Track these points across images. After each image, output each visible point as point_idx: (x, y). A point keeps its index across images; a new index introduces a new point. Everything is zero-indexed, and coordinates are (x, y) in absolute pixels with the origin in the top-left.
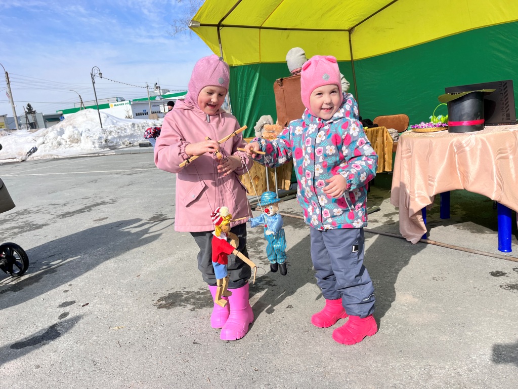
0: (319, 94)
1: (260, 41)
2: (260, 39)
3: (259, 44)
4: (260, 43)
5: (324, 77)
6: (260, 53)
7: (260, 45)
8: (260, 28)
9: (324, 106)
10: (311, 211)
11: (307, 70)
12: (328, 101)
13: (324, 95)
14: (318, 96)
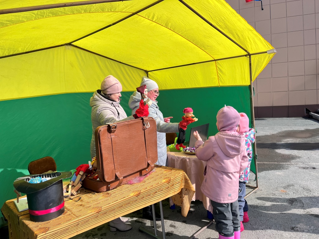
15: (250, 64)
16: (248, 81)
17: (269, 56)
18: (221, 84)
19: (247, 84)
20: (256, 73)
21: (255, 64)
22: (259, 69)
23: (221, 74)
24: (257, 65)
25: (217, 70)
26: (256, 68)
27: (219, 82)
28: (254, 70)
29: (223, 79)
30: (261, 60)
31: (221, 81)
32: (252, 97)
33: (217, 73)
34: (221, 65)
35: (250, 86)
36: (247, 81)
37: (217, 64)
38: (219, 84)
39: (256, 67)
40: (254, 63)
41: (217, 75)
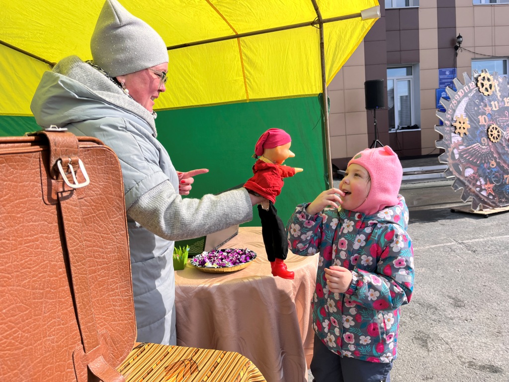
10: (327, 327)
15: (322, 45)
16: (315, 85)
17: (363, 26)
18: (253, 96)
19: (314, 93)
20: (334, 66)
21: (333, 45)
22: (339, 55)
23: (252, 72)
24: (337, 46)
25: (242, 62)
26: (334, 55)
27: (246, 90)
28: (331, 58)
29: (256, 82)
30: (345, 36)
31: (252, 89)
32: (326, 120)
33: (243, 68)
34: (253, 48)
35: (321, 97)
36: (313, 84)
37: (244, 47)
38: (247, 95)
39: (335, 53)
40: (330, 42)
41: (241, 73)
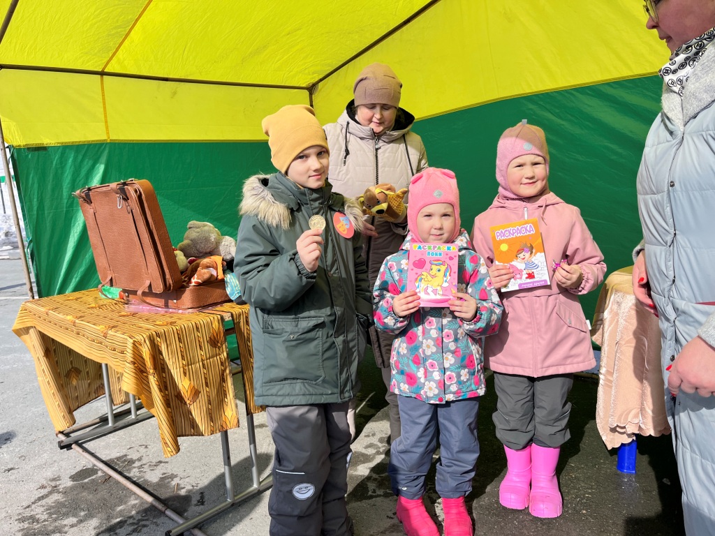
0: (427, 216)
1: (104, 99)
2: (103, 95)
3: (102, 105)
4: (104, 104)
5: (435, 194)
6: (106, 122)
7: (105, 108)
8: (102, 74)
9: (434, 232)
10: (423, 376)
11: (416, 184)
12: (438, 226)
13: (433, 218)
14: (426, 218)
